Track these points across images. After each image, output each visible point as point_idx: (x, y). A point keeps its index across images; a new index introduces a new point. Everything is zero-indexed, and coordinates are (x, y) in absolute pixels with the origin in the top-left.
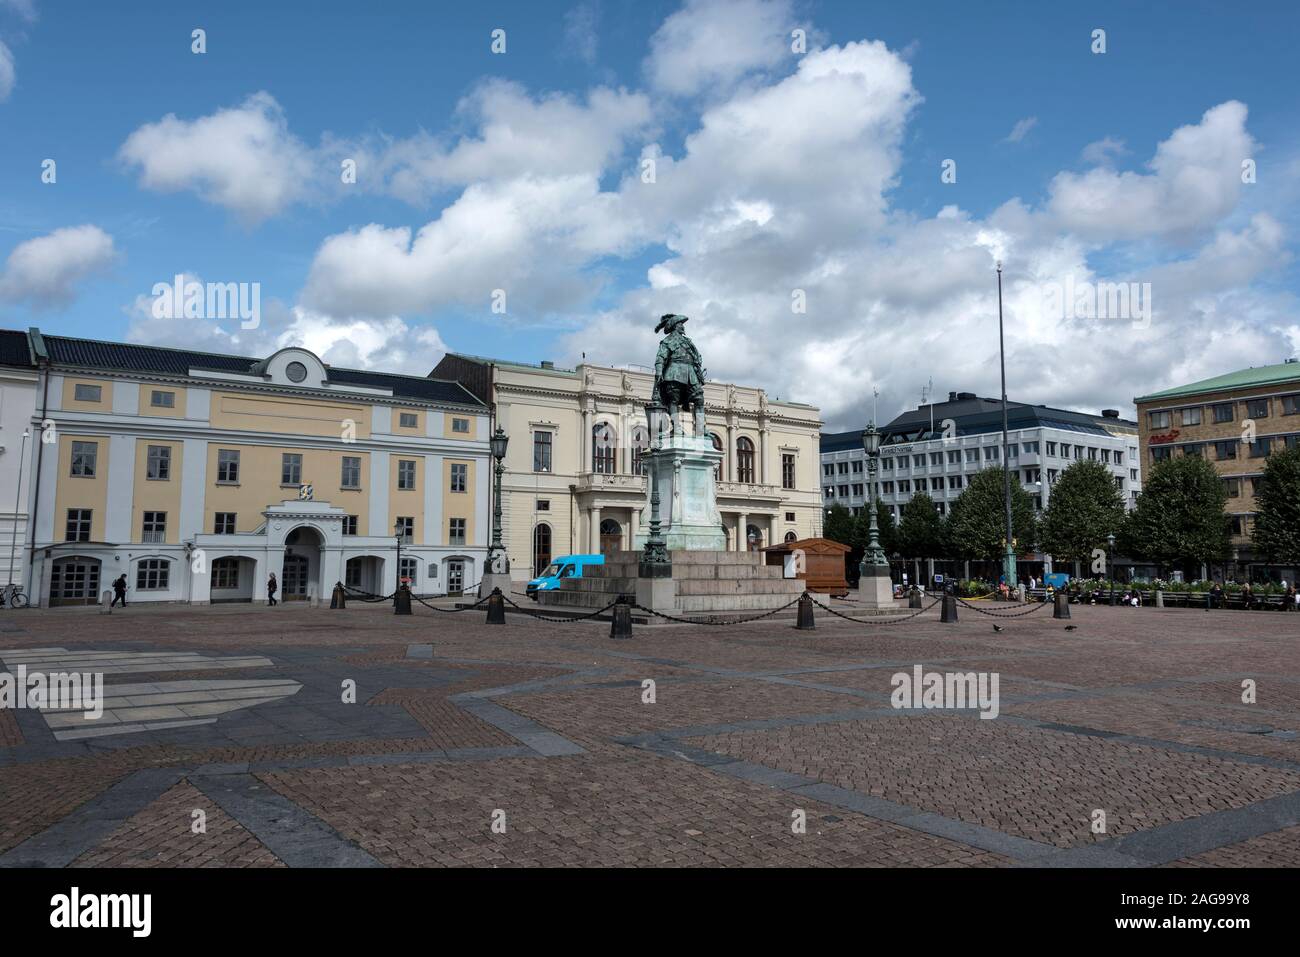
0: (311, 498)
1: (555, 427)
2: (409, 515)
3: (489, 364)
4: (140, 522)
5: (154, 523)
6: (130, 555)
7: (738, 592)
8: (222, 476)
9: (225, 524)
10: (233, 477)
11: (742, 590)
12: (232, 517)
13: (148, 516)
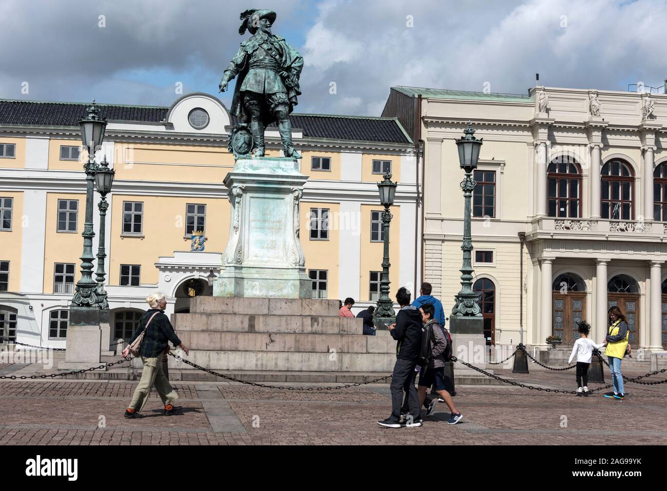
0: (203, 249)
1: (499, 164)
2: (323, 268)
3: (416, 96)
4: (51, 273)
5: (65, 274)
6: (42, 306)
7: (269, 348)
8: (127, 228)
9: (130, 276)
10: (138, 229)
11: (277, 346)
12: (136, 269)
13: (59, 268)
